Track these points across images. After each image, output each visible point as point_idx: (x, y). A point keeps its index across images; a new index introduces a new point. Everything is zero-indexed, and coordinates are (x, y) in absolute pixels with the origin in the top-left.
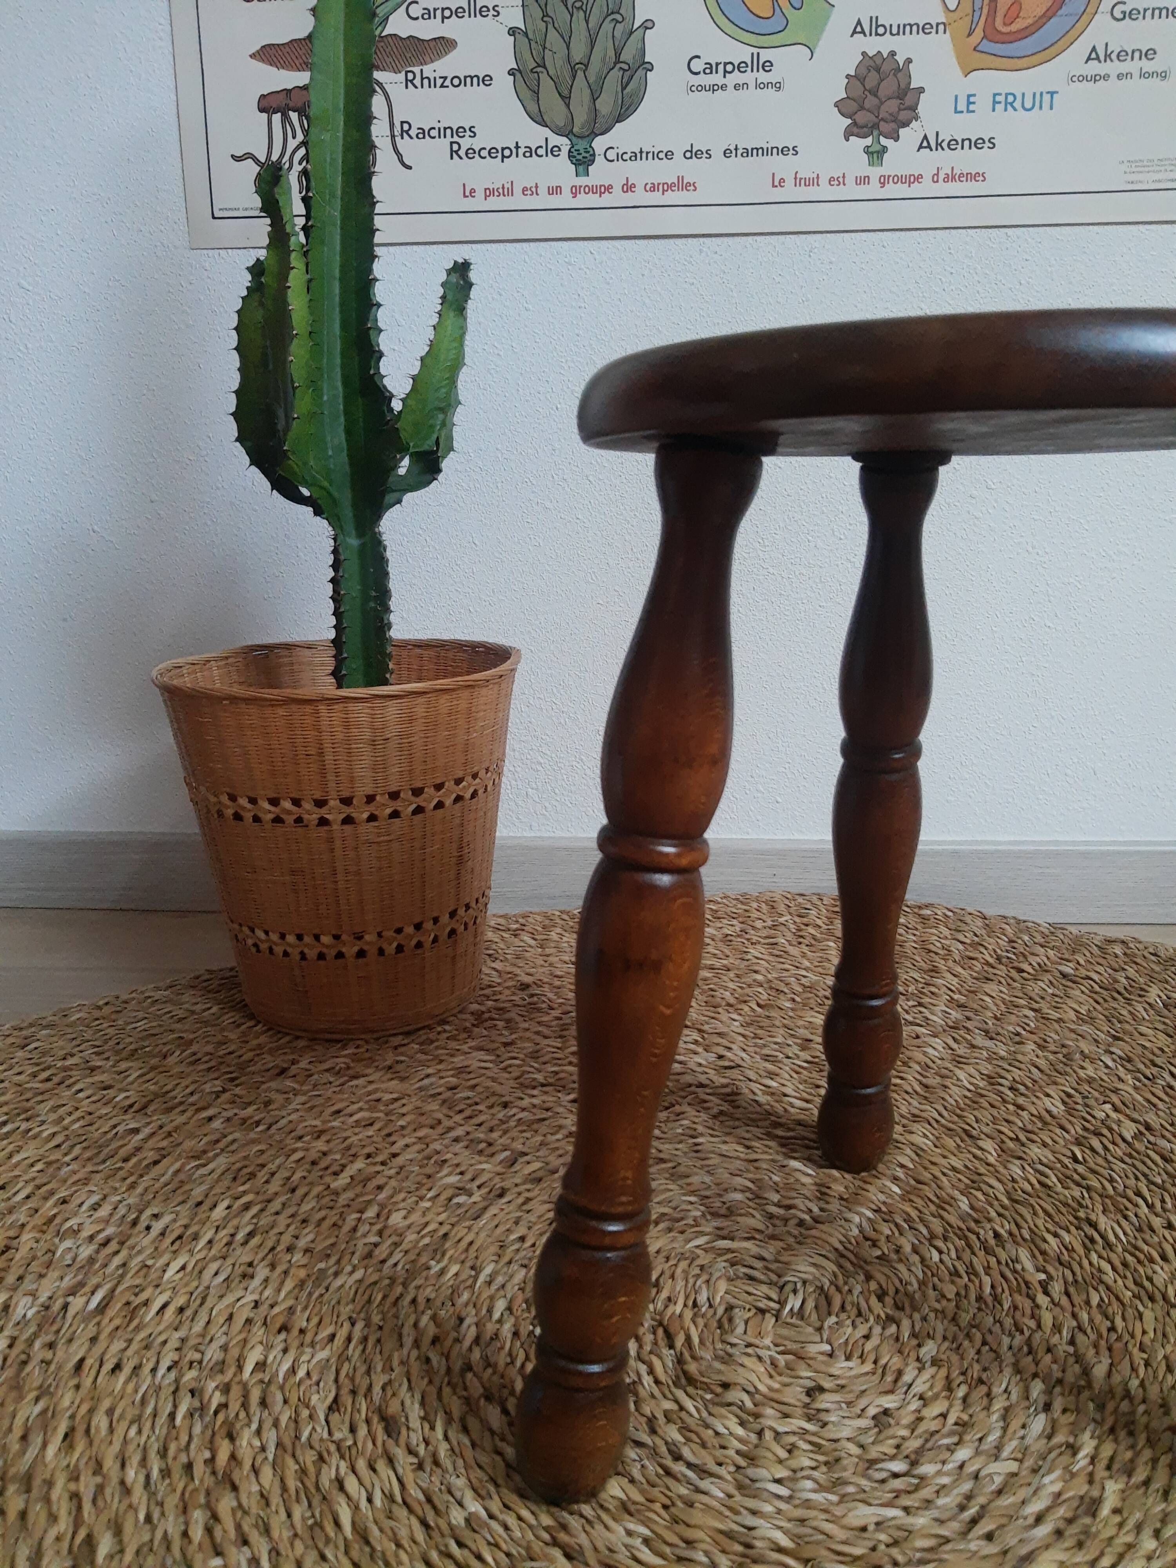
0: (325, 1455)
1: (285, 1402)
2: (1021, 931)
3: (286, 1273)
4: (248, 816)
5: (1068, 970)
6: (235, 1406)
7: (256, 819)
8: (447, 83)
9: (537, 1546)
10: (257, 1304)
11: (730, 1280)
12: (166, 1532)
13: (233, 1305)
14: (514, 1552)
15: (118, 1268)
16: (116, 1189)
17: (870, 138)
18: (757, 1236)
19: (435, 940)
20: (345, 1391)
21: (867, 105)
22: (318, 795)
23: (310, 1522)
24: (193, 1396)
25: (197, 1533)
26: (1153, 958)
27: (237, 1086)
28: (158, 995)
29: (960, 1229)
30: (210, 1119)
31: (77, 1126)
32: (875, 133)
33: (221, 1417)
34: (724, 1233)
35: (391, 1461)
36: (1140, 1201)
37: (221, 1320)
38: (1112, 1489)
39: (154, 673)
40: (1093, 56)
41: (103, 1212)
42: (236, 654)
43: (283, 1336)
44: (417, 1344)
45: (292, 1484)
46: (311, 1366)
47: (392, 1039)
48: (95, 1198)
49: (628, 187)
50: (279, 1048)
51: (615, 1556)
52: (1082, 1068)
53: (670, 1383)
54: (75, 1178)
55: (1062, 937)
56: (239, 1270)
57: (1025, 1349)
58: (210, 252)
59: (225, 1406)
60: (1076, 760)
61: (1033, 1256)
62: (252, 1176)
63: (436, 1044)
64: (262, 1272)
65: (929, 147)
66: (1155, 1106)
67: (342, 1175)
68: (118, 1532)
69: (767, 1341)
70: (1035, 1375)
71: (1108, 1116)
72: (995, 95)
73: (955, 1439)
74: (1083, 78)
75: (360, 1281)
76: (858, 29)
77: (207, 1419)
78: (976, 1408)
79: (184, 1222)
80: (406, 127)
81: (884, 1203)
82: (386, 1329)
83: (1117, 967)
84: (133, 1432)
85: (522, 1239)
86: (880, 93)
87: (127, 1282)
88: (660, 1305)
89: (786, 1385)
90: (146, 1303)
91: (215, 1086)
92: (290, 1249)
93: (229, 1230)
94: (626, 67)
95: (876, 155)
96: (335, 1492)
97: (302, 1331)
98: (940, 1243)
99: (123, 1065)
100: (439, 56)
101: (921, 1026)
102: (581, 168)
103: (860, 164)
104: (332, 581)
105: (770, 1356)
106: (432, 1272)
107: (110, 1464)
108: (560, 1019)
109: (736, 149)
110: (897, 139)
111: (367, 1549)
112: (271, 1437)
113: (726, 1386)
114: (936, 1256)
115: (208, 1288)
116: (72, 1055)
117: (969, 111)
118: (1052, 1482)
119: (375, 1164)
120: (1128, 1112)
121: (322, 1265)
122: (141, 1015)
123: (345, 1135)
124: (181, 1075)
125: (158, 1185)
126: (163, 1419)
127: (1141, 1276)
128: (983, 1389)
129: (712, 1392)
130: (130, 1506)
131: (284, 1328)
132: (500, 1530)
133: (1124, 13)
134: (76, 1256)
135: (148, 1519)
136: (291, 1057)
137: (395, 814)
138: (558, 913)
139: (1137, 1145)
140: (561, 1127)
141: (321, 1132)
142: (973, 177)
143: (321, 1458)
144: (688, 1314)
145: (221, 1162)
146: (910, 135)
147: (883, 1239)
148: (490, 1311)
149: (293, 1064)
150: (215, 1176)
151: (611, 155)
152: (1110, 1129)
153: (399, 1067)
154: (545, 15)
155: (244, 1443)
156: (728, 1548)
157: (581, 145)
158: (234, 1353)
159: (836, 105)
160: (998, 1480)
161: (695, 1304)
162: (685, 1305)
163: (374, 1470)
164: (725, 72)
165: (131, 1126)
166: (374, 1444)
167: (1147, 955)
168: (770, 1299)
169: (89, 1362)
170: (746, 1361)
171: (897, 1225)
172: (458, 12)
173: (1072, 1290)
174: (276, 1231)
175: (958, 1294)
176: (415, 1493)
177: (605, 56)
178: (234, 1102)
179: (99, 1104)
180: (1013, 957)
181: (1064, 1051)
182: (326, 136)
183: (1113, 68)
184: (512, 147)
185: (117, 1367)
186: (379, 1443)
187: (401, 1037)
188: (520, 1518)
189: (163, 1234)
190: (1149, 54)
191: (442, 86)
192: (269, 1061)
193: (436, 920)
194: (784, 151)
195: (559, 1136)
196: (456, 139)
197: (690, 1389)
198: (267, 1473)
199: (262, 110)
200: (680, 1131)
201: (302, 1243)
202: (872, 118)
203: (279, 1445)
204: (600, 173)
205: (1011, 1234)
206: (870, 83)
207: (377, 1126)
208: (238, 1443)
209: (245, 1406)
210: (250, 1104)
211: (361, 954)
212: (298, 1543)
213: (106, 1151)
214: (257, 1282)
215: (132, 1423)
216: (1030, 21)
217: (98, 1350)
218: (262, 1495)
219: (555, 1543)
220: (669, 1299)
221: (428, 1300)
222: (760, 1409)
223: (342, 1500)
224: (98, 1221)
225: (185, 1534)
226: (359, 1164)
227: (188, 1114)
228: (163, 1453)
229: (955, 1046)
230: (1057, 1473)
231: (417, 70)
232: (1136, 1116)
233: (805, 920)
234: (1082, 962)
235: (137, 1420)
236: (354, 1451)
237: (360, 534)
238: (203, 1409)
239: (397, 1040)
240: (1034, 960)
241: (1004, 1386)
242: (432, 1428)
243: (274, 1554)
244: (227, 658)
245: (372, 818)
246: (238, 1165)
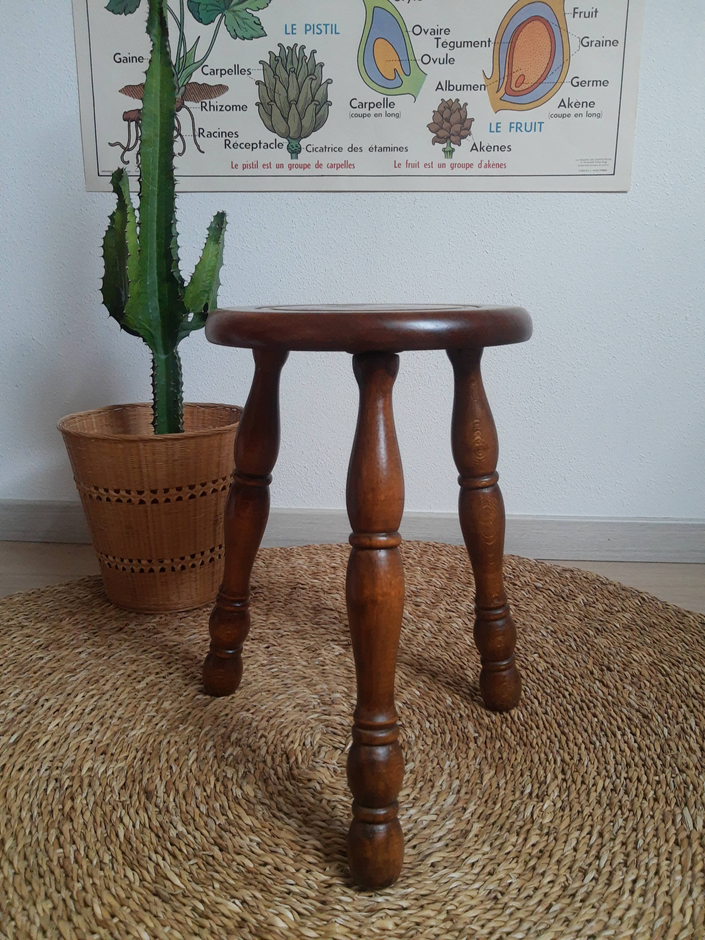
0: (116, 807)
1: (100, 785)
2: (520, 564)
3: (108, 728)
4: (104, 498)
5: (539, 585)
6: (76, 786)
7: (108, 500)
8: (223, 108)
9: (207, 845)
10: (92, 742)
11: (323, 734)
12: (38, 838)
13: (80, 742)
14: (196, 848)
15: (26, 724)
16: (28, 687)
17: (446, 144)
18: (342, 714)
19: (202, 563)
20: (129, 781)
21: (444, 127)
22: (139, 488)
23: (105, 835)
24: (57, 781)
25: (52, 839)
26: (585, 580)
27: (96, 636)
28: (61, 588)
29: (444, 713)
30: (80, 653)
31: (12, 655)
32: (448, 141)
33: (69, 791)
34: (326, 713)
35: (146, 810)
36: (536, 701)
37: (74, 749)
38: (476, 827)
39: (59, 422)
40: (562, 104)
41: (21, 697)
42: (105, 410)
43: (103, 756)
44: (167, 761)
45: (99, 819)
46: (115, 769)
47: (180, 614)
48: (18, 691)
49: (319, 166)
50: (121, 617)
51: (242, 850)
52: (530, 636)
53: (284, 778)
54: (9, 681)
55: (540, 567)
56: (85, 726)
57: (456, 767)
58: (97, 193)
59: (72, 786)
60: (555, 473)
61: (475, 726)
62: (97, 681)
63: (201, 617)
64: (96, 728)
65: (477, 149)
66: (560, 655)
67: (142, 683)
68: (16, 838)
69: (334, 761)
70: (457, 778)
71: (535, 660)
72: (511, 123)
73: (410, 805)
74: (556, 116)
75: (144, 733)
76: (439, 87)
77: (62, 792)
78: (425, 792)
79: (61, 703)
80: (201, 131)
81: (410, 700)
82: (153, 755)
83: (565, 583)
84: (27, 796)
85: (227, 715)
86: (451, 120)
87: (30, 730)
88: (287, 744)
89: (337, 780)
90: (38, 740)
91: (84, 636)
92: (111, 717)
93: (82, 707)
94: (317, 103)
95: (449, 153)
96: (118, 822)
97: (112, 755)
98: (431, 719)
99: (39, 625)
100: (220, 95)
101: (453, 612)
102: (294, 155)
103: (441, 157)
104: (152, 376)
105: (334, 768)
106: (180, 729)
107: (15, 810)
108: (268, 605)
109: (376, 147)
110: (460, 145)
111: (130, 846)
112: (91, 799)
113: (310, 780)
114: (428, 725)
115: (69, 734)
116: (12, 619)
117: (497, 131)
118: (450, 824)
119: (159, 677)
120: (545, 658)
121: (126, 725)
122: (51, 599)
123: (147, 662)
124: (69, 631)
125: (49, 685)
126: (41, 790)
127: (523, 736)
128: (431, 784)
129: (304, 783)
130: (23, 827)
131: (104, 753)
132: (192, 839)
133: (578, 83)
134: (6, 718)
135: (30, 833)
136: (126, 622)
137: (180, 499)
138: (279, 549)
139: (544, 674)
140: (257, 661)
141: (135, 661)
142: (499, 166)
143: (114, 809)
144: (300, 748)
145: (82, 675)
146: (466, 143)
147: (404, 716)
148: (205, 747)
149: (126, 625)
150: (79, 681)
151: (309, 148)
152: (532, 666)
153: (179, 629)
154: (275, 74)
155: (78, 801)
156: (293, 848)
157: (294, 143)
158: (78, 763)
159: (428, 126)
160: (425, 823)
161: (304, 744)
162: (299, 745)
163: (138, 814)
164: (370, 107)
165: (39, 656)
166: (140, 803)
167: (582, 577)
168: (341, 743)
169: (8, 765)
170: (321, 769)
171: (413, 711)
172: (228, 72)
173: (488, 741)
174: (105, 708)
175: (433, 742)
176: (155, 823)
177: (307, 96)
178: (93, 645)
179: (24, 645)
180: (512, 577)
181: (523, 627)
182: (150, 150)
183: (573, 111)
184: (258, 143)
185: (21, 768)
186: (142, 803)
187: (183, 614)
188: (202, 834)
189: (49, 708)
190: (591, 104)
191: (220, 110)
192: (114, 624)
193: (202, 553)
194: (400, 149)
195: (255, 666)
196: (228, 138)
197: (293, 782)
198: (87, 815)
199: (125, 120)
200: (317, 663)
201: (117, 715)
202: (447, 134)
203: (95, 803)
204: (303, 157)
205: (468, 716)
206: (446, 114)
207: (164, 658)
208: (75, 801)
209: (81, 786)
210: (101, 646)
211: (163, 570)
212: (99, 845)
213: (25, 668)
214: (93, 732)
215: (26, 793)
216: (530, 85)
217: (13, 760)
218: (84, 824)
219: (216, 844)
220: (292, 742)
221: (176, 742)
222: (324, 791)
223: (121, 826)
224: (17, 702)
225: (47, 840)
226: (152, 677)
227: (69, 650)
228: (40, 805)
229: (468, 623)
230: (454, 820)
231: (207, 101)
232: (548, 660)
233: (408, 555)
234: (548, 581)
235: (29, 792)
236: (130, 806)
237: (166, 352)
238: (61, 787)
239: (181, 615)
240: (522, 579)
241: (440, 783)
242: (168, 796)
243: (87, 848)
244: (100, 412)
245: (168, 500)
246: (91, 676)
